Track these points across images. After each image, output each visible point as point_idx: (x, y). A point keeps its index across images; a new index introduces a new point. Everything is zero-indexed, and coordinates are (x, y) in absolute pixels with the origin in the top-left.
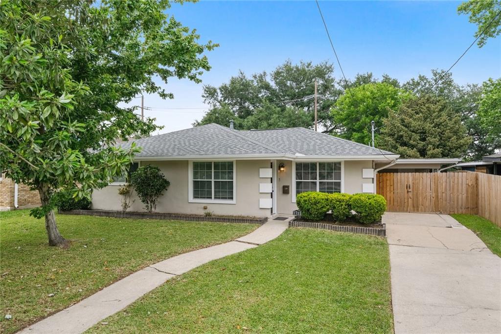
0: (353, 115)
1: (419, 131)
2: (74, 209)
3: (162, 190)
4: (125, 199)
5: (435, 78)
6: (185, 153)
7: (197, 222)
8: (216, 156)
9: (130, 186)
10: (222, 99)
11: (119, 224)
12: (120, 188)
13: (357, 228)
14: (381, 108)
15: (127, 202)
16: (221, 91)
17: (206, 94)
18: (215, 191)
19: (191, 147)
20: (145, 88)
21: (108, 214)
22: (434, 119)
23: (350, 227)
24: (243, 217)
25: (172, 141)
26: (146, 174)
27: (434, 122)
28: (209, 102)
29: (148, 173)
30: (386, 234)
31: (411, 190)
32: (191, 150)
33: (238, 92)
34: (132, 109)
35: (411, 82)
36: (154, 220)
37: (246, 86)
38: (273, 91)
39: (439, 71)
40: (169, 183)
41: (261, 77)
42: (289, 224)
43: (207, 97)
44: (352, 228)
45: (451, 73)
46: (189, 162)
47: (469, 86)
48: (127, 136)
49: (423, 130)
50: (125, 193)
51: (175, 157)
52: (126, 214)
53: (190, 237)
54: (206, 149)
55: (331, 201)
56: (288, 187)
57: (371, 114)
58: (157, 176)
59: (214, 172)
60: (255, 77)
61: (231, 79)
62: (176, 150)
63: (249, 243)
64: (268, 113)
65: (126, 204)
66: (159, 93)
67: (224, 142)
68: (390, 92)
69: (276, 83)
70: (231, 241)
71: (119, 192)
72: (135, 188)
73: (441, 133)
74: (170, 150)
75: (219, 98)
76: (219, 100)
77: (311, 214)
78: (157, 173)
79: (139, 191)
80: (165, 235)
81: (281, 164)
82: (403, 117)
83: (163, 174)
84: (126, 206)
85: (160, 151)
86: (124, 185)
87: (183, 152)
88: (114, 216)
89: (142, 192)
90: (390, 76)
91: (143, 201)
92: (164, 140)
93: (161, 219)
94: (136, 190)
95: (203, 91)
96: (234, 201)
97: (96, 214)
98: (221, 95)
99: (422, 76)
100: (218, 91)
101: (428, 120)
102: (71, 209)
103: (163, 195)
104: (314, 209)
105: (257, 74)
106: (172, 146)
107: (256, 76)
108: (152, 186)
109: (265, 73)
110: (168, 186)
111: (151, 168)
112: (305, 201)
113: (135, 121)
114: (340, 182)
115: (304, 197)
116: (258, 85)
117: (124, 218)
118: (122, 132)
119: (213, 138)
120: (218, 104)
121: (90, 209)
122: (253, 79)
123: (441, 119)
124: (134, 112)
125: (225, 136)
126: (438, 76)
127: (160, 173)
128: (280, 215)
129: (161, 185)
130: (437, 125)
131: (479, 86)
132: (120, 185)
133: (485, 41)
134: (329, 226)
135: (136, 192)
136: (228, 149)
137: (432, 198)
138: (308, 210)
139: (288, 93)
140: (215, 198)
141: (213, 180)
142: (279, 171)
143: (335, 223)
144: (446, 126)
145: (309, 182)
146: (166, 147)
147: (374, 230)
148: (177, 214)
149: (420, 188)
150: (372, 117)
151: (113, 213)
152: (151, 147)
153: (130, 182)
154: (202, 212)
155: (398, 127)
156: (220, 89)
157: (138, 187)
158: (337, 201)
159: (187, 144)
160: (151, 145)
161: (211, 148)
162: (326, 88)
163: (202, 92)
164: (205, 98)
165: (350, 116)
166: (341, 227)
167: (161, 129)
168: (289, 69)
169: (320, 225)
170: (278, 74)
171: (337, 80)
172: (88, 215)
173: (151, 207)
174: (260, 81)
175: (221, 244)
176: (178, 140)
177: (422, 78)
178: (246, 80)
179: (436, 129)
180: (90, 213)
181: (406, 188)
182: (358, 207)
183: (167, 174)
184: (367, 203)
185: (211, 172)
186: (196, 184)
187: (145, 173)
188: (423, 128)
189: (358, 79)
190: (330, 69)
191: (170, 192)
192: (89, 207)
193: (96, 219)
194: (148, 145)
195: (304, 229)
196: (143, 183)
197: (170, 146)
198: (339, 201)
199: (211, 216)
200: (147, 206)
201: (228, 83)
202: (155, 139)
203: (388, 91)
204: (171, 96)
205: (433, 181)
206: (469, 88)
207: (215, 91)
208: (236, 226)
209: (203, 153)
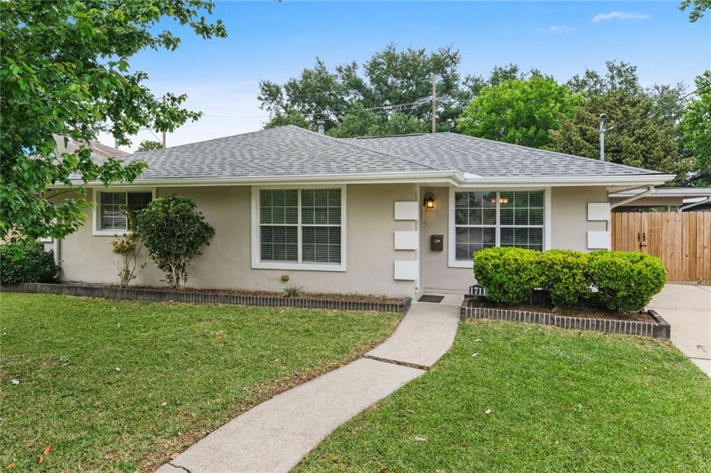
0: (495, 128)
1: (612, 148)
2: (25, 282)
3: (200, 244)
4: (126, 262)
5: (611, 74)
6: (245, 172)
7: (273, 310)
8: (310, 176)
9: (134, 237)
10: (289, 103)
11: (109, 315)
12: (116, 240)
13: (608, 323)
14: (540, 116)
15: (131, 269)
16: (288, 90)
17: (264, 95)
18: (303, 246)
19: (256, 161)
20: (162, 39)
21: (90, 290)
22: (634, 130)
23: (592, 319)
24: (362, 297)
25: (217, 151)
26: (168, 213)
27: (634, 135)
28: (269, 108)
29: (170, 211)
30: (671, 333)
31: (646, 243)
32: (255, 166)
33: (313, 92)
34: (136, 77)
35: (574, 82)
36: (183, 305)
37: (326, 82)
38: (368, 91)
39: (618, 64)
40: (213, 230)
41: (349, 69)
42: (462, 313)
43: (266, 99)
44: (598, 322)
45: (636, 67)
46: (252, 188)
47: (657, 88)
48: (126, 135)
49: (618, 146)
50: (125, 250)
51: (226, 178)
52: (127, 291)
53: (266, 349)
54: (286, 164)
55: (551, 267)
56: (441, 238)
57: (523, 126)
58: (189, 217)
59: (303, 209)
60: (340, 70)
61: (303, 72)
62: (227, 166)
63: (399, 363)
64: (363, 123)
65: (128, 271)
66: (192, 25)
67: (319, 152)
68: (553, 90)
69: (372, 81)
70: (357, 357)
71: (114, 248)
72: (145, 241)
73: (646, 152)
74: (215, 167)
75: (285, 102)
76: (284, 105)
77: (506, 292)
78: (189, 211)
79: (154, 247)
80: (209, 344)
81: (428, 195)
82: (584, 127)
83: (200, 213)
84: (127, 275)
85: (195, 170)
86: (125, 235)
87: (241, 170)
88: (103, 296)
89: (159, 248)
90: (542, 73)
91: (162, 267)
92: (203, 152)
93: (197, 302)
94: (147, 246)
95: (260, 90)
96: (343, 266)
97: (67, 291)
98: (287, 98)
99: (590, 71)
100: (283, 90)
101: (625, 131)
102: (18, 282)
103: (200, 254)
104: (514, 282)
105: (342, 65)
106: (218, 161)
107: (341, 68)
108: (180, 236)
109: (354, 64)
110: (211, 236)
111: (177, 201)
112: (496, 266)
113: (144, 102)
114: (541, 229)
115: (492, 257)
116: (343, 82)
117: (122, 299)
118: (116, 127)
119: (296, 146)
120: (282, 111)
121: (58, 281)
122: (336, 73)
123: (646, 129)
124: (140, 84)
125: (319, 144)
126: (615, 72)
127: (195, 211)
128: (428, 290)
129: (197, 235)
130: (639, 139)
131: (671, 89)
132: (116, 236)
133: (701, 13)
134: (547, 318)
135: (147, 249)
136: (332, 163)
137: (684, 256)
138: (501, 285)
139: (391, 94)
140: (304, 259)
141: (300, 225)
142: (424, 208)
143: (551, 309)
144: (656, 139)
145: (480, 229)
146: (207, 161)
147: (644, 325)
148: (229, 291)
149: (664, 239)
150: (524, 129)
151: (101, 289)
152: (178, 162)
153: (135, 229)
154: (280, 288)
155: (578, 142)
156: (286, 87)
157: (151, 238)
158: (563, 267)
159: (248, 156)
160: (176, 159)
161: (295, 163)
162: (447, 87)
163: (259, 92)
164: (262, 102)
165: (490, 128)
166: (573, 320)
167: (195, 118)
168: (391, 57)
169: (527, 314)
170: (374, 66)
171: (462, 78)
172: (52, 293)
173: (178, 278)
174: (347, 76)
175: (337, 367)
176: (229, 151)
177: (591, 75)
178: (326, 73)
179: (638, 144)
180: (56, 291)
181: (636, 240)
182: (609, 278)
183: (208, 214)
184: (632, 270)
185: (296, 209)
186: (265, 231)
187: (166, 210)
188: (617, 144)
189: (496, 74)
190: (454, 59)
191: (215, 249)
192: (55, 277)
193: (67, 301)
194: (172, 159)
195: (496, 324)
196: (162, 230)
197: (213, 161)
198: (567, 267)
199: (297, 295)
200: (169, 276)
201: (298, 77)
202: (183, 149)
203: (550, 88)
204: (221, 32)
205: (686, 228)
206: (656, 91)
207: (278, 90)
208: (356, 318)
209: (283, 171)
